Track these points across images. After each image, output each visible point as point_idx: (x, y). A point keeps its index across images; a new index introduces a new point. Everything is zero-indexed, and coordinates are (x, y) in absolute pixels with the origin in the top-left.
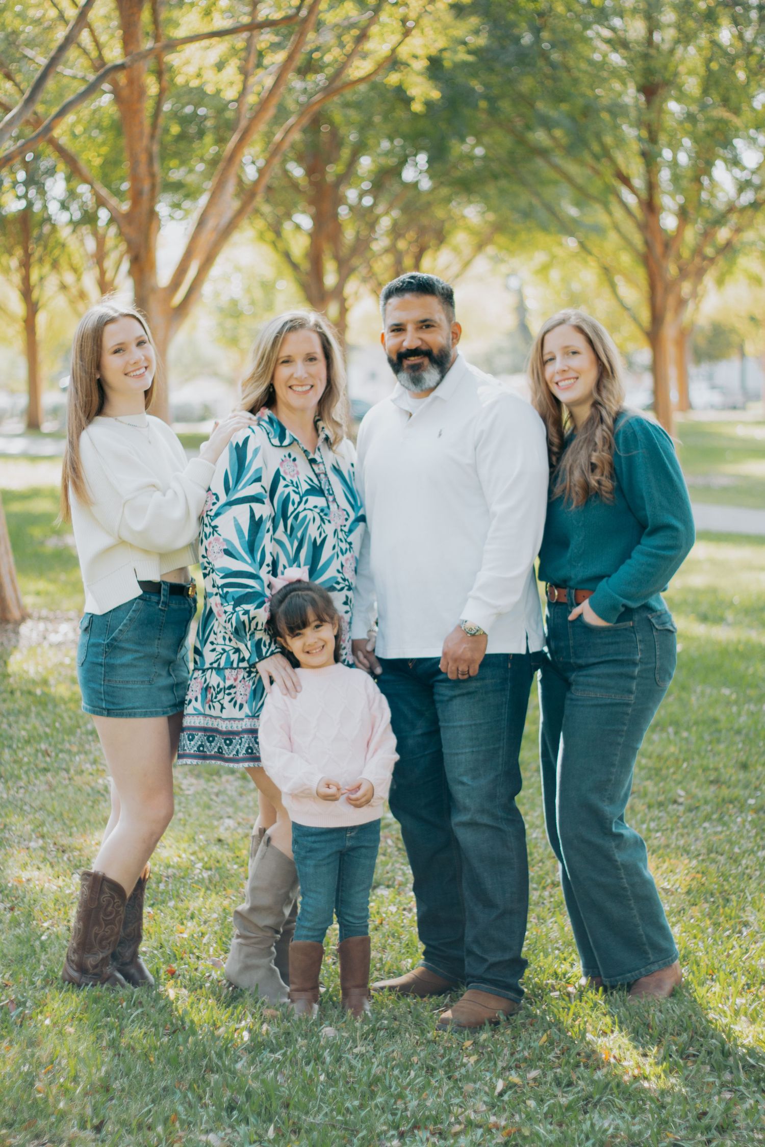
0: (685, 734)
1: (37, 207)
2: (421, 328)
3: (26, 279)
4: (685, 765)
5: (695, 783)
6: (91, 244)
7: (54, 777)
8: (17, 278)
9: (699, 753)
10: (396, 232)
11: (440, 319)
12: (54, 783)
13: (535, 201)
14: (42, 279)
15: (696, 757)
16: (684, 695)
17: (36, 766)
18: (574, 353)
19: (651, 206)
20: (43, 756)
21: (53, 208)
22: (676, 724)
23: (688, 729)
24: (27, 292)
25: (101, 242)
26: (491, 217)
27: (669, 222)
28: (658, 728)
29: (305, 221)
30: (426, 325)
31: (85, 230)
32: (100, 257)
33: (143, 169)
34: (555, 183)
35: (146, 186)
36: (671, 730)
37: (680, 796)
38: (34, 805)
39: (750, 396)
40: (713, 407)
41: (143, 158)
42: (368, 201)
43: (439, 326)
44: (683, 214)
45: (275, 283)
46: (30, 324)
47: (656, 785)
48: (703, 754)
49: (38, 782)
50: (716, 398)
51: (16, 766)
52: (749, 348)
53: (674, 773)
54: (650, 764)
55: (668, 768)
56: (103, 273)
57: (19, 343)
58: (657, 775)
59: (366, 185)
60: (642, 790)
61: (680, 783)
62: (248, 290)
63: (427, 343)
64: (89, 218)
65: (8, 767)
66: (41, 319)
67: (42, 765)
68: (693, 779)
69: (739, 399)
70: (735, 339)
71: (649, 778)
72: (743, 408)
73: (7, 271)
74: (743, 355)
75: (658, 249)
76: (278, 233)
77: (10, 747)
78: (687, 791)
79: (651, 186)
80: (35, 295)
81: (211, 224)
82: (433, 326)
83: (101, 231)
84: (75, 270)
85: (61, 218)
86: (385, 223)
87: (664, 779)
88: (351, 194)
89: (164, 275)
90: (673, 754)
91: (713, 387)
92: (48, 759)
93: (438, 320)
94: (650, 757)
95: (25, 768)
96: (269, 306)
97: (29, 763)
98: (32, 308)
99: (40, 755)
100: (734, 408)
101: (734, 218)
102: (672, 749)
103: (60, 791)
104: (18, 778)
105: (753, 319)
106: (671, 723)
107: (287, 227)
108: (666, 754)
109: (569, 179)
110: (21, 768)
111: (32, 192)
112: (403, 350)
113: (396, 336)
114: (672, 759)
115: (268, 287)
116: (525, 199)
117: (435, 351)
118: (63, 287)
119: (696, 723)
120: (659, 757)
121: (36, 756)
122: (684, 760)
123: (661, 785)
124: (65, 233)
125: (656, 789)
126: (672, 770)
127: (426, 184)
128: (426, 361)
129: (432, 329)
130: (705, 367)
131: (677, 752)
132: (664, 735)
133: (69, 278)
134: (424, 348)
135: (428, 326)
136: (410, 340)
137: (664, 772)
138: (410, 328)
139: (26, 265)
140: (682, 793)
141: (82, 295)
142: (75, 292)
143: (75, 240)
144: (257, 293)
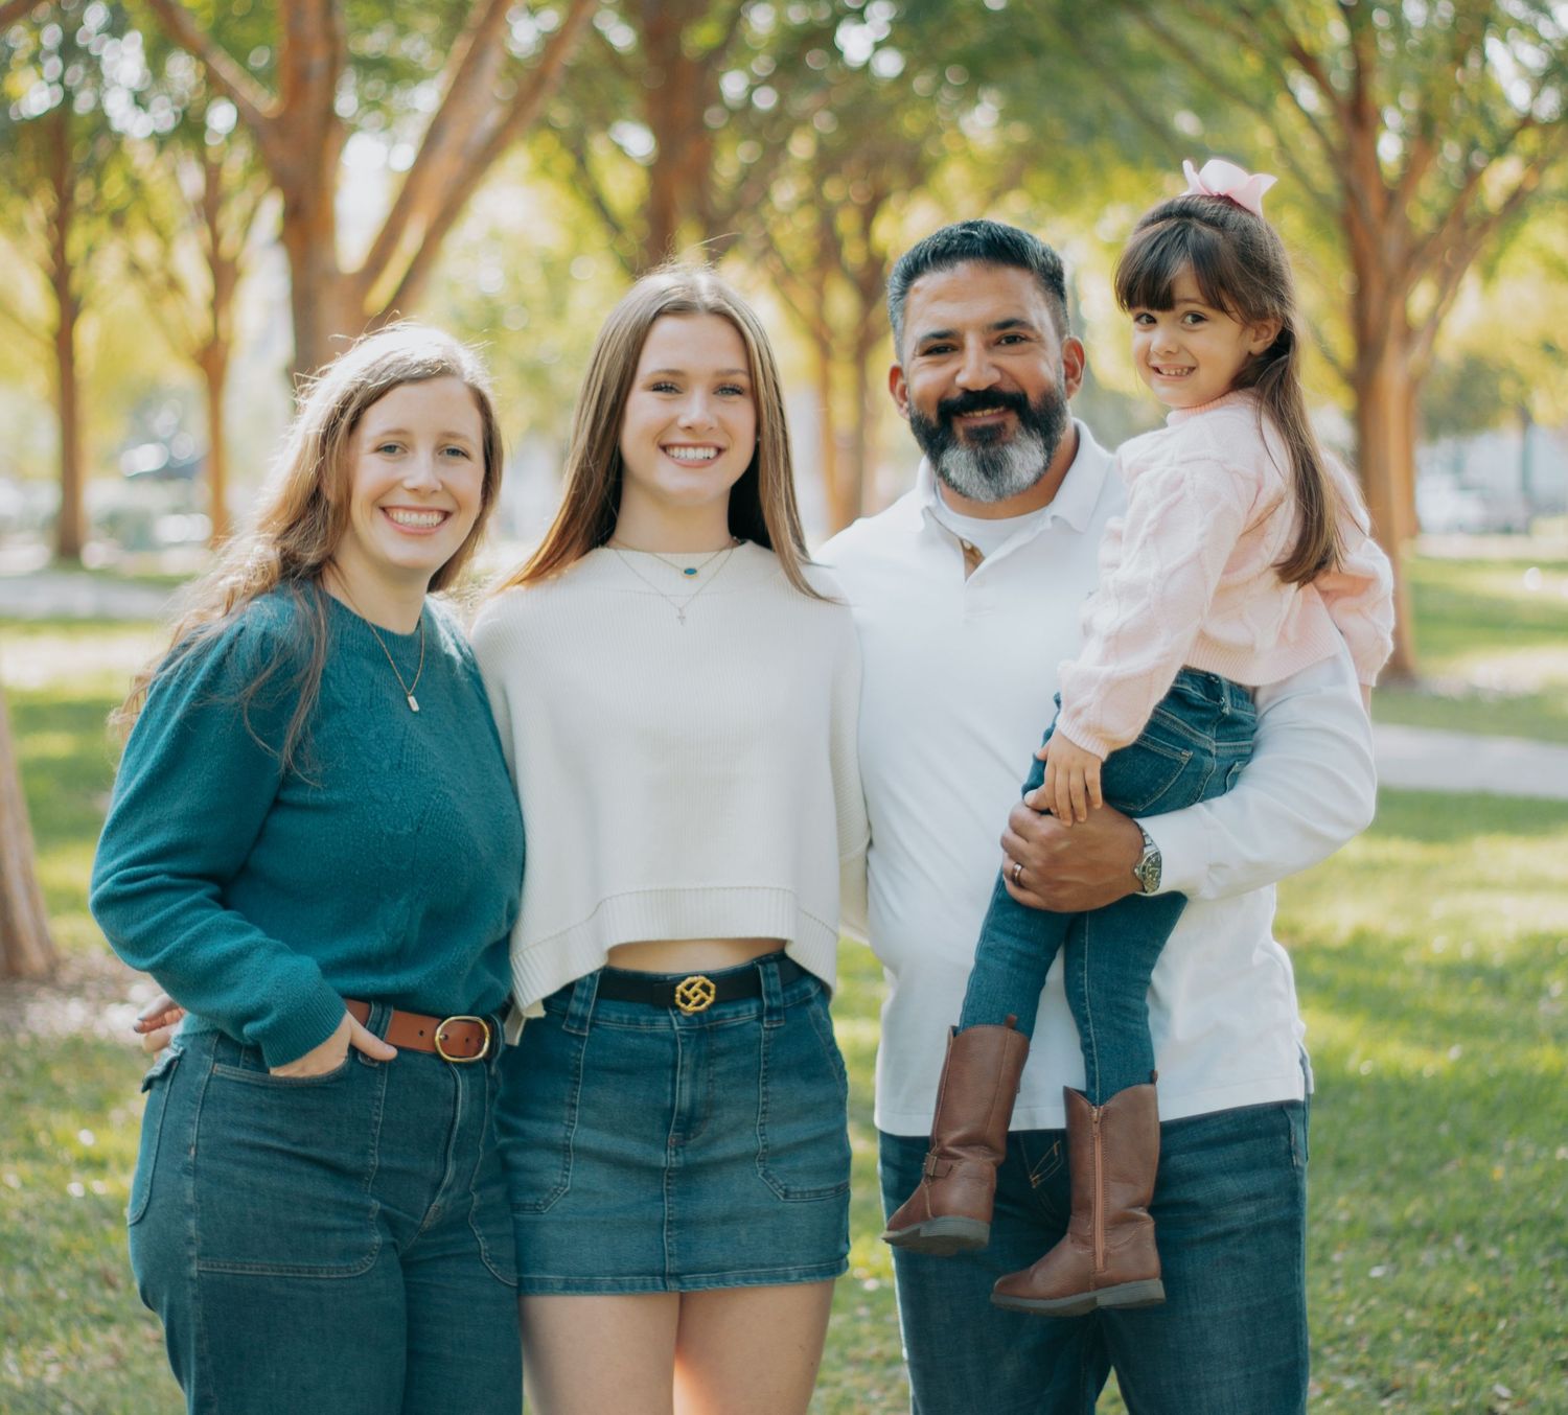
0: (1492, 1253)
1: (83, 104)
2: (998, 343)
3: (58, 250)
4: (1502, 1325)
5: (1528, 1368)
6: (193, 180)
7: (124, 1336)
8: (40, 245)
9: (1529, 1301)
10: (826, 164)
11: (1042, 324)
12: (126, 1351)
13: (1112, 100)
14: (91, 251)
15: (1524, 1307)
16: (1478, 1161)
17: (86, 1310)
19: (1357, 114)
20: (101, 1287)
21: (118, 107)
22: (1471, 1226)
23: (1495, 1240)
24: (60, 277)
25: (213, 174)
26: (1020, 133)
27: (1389, 148)
28: (1432, 1237)
29: (639, 141)
30: (1009, 334)
31: (182, 150)
32: (210, 206)
33: (311, 26)
34: (1155, 64)
35: (318, 59)
36: (1460, 1241)
37: (1501, 1399)
38: (82, 1403)
39: (1537, 506)
40: (1461, 528)
42: (765, 100)
43: (1040, 340)
44: (1425, 132)
45: (570, 262)
46: (63, 344)
47: (1444, 1368)
48: (1538, 1299)
49: (89, 1349)
50: (1471, 510)
51: (38, 1309)
52: (1541, 407)
53: (1479, 1344)
54: (1426, 1323)
55: (1465, 1332)
56: (216, 239)
57: (39, 380)
58: (1442, 1347)
59: (762, 65)
60: (1415, 1381)
61: (1496, 1367)
63: (1014, 379)
64: (190, 128)
65: (25, 1314)
66: (88, 333)
67: (99, 1309)
68: (1525, 1360)
69: (1517, 511)
70: (1507, 388)
71: (1426, 1354)
72: (1526, 530)
73: (18, 230)
74: (1526, 418)
75: (1374, 204)
76: (581, 158)
77: (27, 1263)
78: (1512, 1386)
79: (1360, 74)
80: (77, 282)
81: (453, 136)
82: (1026, 339)
83: (212, 156)
84: (160, 231)
85: (134, 124)
86: (801, 147)
87: (1460, 1357)
88: (733, 85)
89: (352, 244)
90: (1472, 1300)
91: (1464, 487)
92: (110, 1294)
93: (1035, 323)
94: (1422, 1305)
95: (61, 1313)
96: (557, 309)
97: (69, 1302)
98: (70, 309)
99: (93, 1285)
100: (1507, 530)
101: (1529, 141)
102: (1472, 1288)
103: (140, 1369)
104: (47, 1337)
105: (1549, 348)
106: (1459, 1228)
107: (598, 147)
108: (1457, 1299)
109: (1188, 55)
110: (52, 1313)
111: (76, 73)
112: (956, 394)
113: (938, 364)
114: (1472, 1310)
115: (556, 274)
116: (1092, 95)
117: (1033, 398)
118: (135, 268)
119: (1516, 1227)
120: (1445, 1305)
121: (84, 1286)
122: (1500, 1314)
123: (1455, 1370)
124: (141, 157)
125: (1446, 1382)
126: (1474, 1337)
127: (889, 64)
128: (1012, 421)
129: (1025, 345)
130: (1445, 446)
131: (1481, 1293)
132: (1448, 1255)
133: (146, 247)
134: (1008, 387)
135: (1013, 340)
136: (972, 369)
137: (1456, 1340)
138: (972, 342)
139: (60, 222)
140: (1504, 1392)
141: (173, 284)
142: (157, 277)
143: (160, 172)
144: (534, 283)
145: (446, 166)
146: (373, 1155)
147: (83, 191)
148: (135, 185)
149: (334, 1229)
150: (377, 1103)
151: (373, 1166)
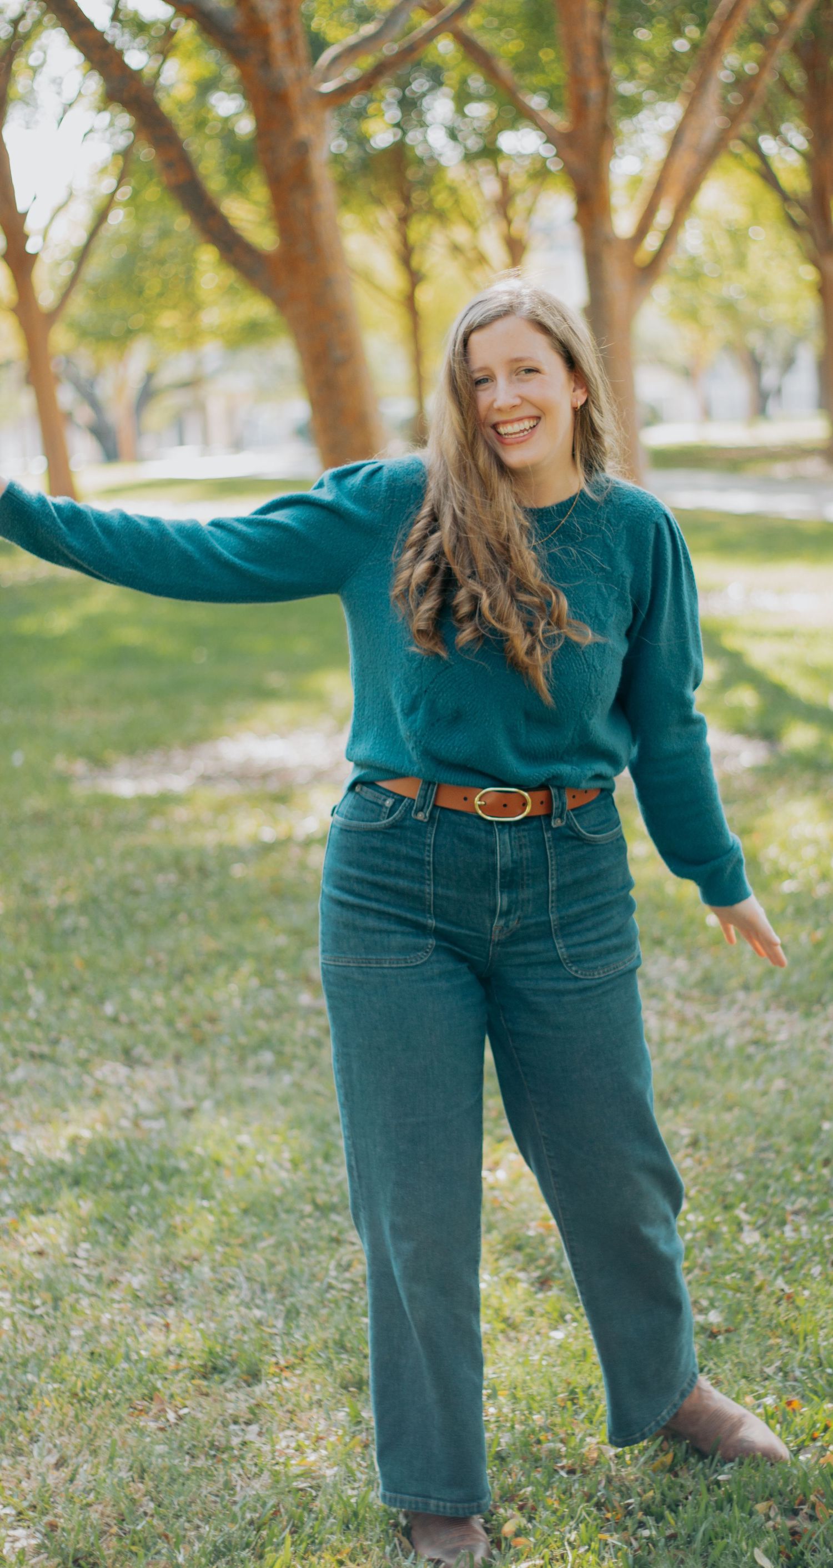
3: (404, 238)
6: (491, 188)
8: (394, 236)
18: (529, 371)
21: (438, 140)
24: (406, 256)
25: (505, 182)
29: (798, 135)
31: (483, 167)
32: (504, 203)
33: (588, 67)
35: (594, 92)
41: (588, 51)
45: (747, 228)
46: (410, 302)
56: (509, 225)
62: (710, 243)
64: (488, 150)
66: (424, 296)
80: (415, 262)
84: (470, 223)
98: (415, 278)
124: (455, 173)
133: (460, 234)
139: (404, 220)
141: (481, 259)
142: (471, 255)
143: (470, 183)
144: (724, 245)
145: (686, 161)
146: (429, 885)
147: (416, 196)
148: (453, 191)
149: (395, 932)
150: (427, 848)
151: (429, 894)
